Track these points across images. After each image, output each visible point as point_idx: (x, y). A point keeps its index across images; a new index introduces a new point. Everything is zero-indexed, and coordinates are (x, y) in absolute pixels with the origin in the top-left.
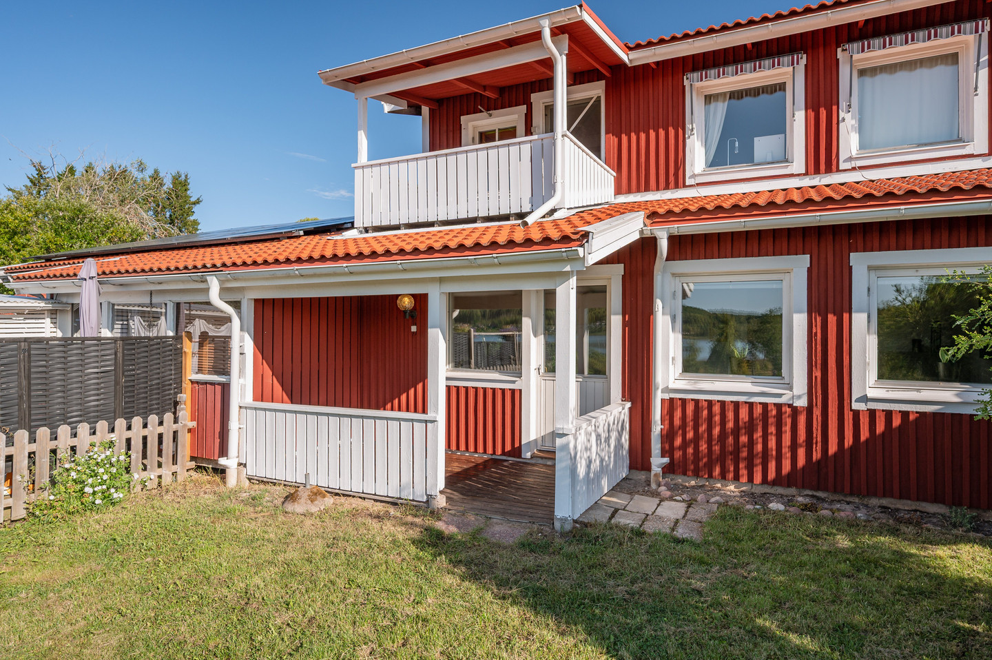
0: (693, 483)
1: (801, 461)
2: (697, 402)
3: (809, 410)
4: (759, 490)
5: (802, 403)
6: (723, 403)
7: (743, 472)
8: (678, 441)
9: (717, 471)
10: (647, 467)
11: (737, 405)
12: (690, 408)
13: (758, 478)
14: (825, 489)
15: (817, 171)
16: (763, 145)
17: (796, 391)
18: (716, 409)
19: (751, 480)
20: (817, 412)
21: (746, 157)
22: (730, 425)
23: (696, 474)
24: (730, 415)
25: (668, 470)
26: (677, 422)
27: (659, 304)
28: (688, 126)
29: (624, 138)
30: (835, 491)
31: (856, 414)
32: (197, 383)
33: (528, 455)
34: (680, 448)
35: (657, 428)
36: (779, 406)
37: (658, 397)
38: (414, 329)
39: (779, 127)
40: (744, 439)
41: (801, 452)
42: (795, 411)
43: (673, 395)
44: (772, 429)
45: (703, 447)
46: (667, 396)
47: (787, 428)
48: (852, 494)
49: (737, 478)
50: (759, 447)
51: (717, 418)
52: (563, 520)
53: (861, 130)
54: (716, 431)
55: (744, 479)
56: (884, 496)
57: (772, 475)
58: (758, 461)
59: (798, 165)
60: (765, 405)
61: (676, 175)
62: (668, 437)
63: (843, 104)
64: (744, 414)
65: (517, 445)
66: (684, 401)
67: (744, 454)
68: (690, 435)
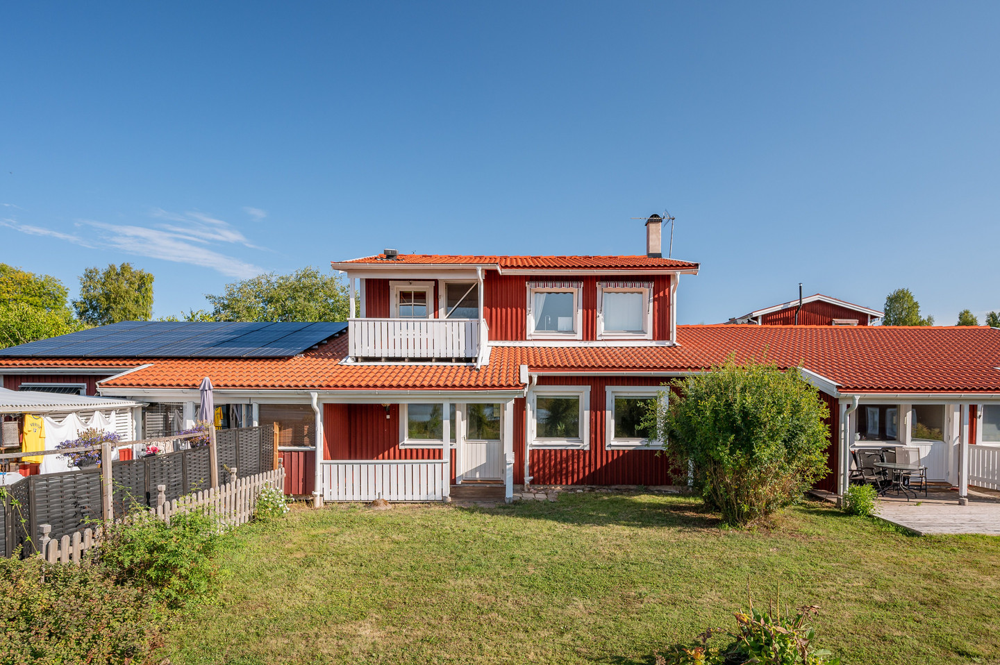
0: (542, 488)
1: (587, 473)
2: (544, 450)
3: (590, 451)
4: (570, 487)
5: (587, 448)
6: (555, 450)
7: (564, 480)
8: (536, 469)
9: (553, 481)
10: (522, 482)
11: (561, 450)
12: (541, 453)
13: (570, 482)
14: (596, 484)
15: (587, 339)
16: (563, 322)
17: (585, 444)
18: (553, 453)
19: (567, 483)
20: (593, 452)
21: (553, 327)
22: (559, 460)
23: (544, 483)
24: (559, 455)
25: (532, 482)
26: (535, 460)
27: (529, 405)
28: (528, 309)
29: (494, 310)
30: (599, 485)
31: (607, 452)
32: (284, 451)
33: (460, 483)
34: (536, 472)
35: (527, 463)
36: (578, 450)
37: (528, 449)
38: (388, 417)
39: (570, 314)
40: (564, 465)
41: (587, 469)
42: (585, 452)
43: (534, 448)
44: (576, 460)
45: (547, 471)
46: (531, 449)
47: (581, 460)
48: (605, 485)
49: (561, 483)
50: (570, 469)
51: (553, 457)
52: (510, 498)
53: (605, 320)
54: (553, 463)
55: (564, 483)
56: (617, 484)
57: (575, 480)
58: (570, 475)
59: (579, 336)
60: (573, 450)
61: (521, 333)
62: (531, 467)
63: (598, 309)
64: (564, 455)
65: (453, 478)
66: (539, 450)
67: (564, 472)
68: (541, 465)
